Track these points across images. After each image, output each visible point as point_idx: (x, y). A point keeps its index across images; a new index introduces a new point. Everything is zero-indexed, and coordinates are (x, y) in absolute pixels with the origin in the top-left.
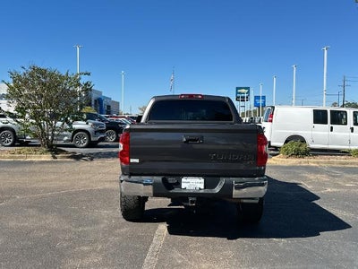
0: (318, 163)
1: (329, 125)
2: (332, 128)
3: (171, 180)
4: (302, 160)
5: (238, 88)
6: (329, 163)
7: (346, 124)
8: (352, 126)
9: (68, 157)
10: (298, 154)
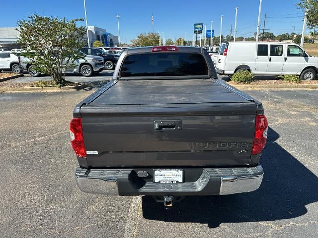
0: (260, 87)
1: (269, 56)
2: (271, 58)
3: (141, 173)
4: (249, 85)
5: (195, 25)
6: (269, 87)
7: (281, 55)
8: (286, 56)
9: (74, 88)
10: (246, 81)
